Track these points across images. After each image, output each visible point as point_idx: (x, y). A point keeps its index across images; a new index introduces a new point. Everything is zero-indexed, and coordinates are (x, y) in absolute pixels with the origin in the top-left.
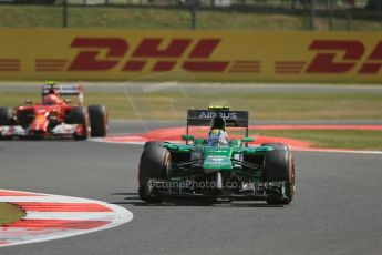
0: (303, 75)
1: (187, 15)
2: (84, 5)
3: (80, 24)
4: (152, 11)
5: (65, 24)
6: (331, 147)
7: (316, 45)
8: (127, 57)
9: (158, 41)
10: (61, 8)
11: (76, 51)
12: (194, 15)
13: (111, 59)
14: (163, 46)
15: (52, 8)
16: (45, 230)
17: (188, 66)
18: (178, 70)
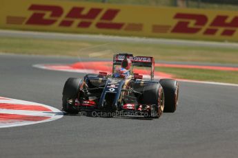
0: (169, 34)
6: (185, 79)
7: (178, 16)
8: (62, 18)
9: (82, 9)
11: (31, 13)
13: (53, 18)
14: (85, 12)
16: (10, 120)
17: (99, 26)
18: (93, 27)
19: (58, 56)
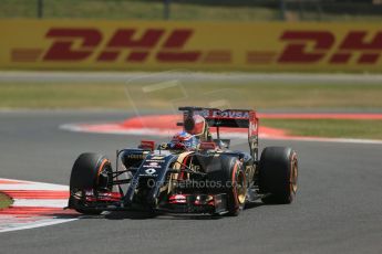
0: (275, 65)
1: (160, 6)
3: (55, 14)
5: (40, 14)
7: (287, 35)
8: (101, 48)
9: (132, 32)
13: (87, 49)
14: (137, 37)
17: (162, 57)
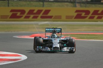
0: (73, 19)
1: (41, 3)
2: (14, 1)
3: (12, 6)
4: (32, 2)
5: (8, 6)
6: (81, 39)
7: (77, 11)
9: (34, 10)
10: (7, 2)
11: (11, 13)
12: (43, 3)
13: (21, 15)
14: (35, 12)
15: (5, 1)
16: (3, 61)
18: (39, 18)
19: (24, 32)
